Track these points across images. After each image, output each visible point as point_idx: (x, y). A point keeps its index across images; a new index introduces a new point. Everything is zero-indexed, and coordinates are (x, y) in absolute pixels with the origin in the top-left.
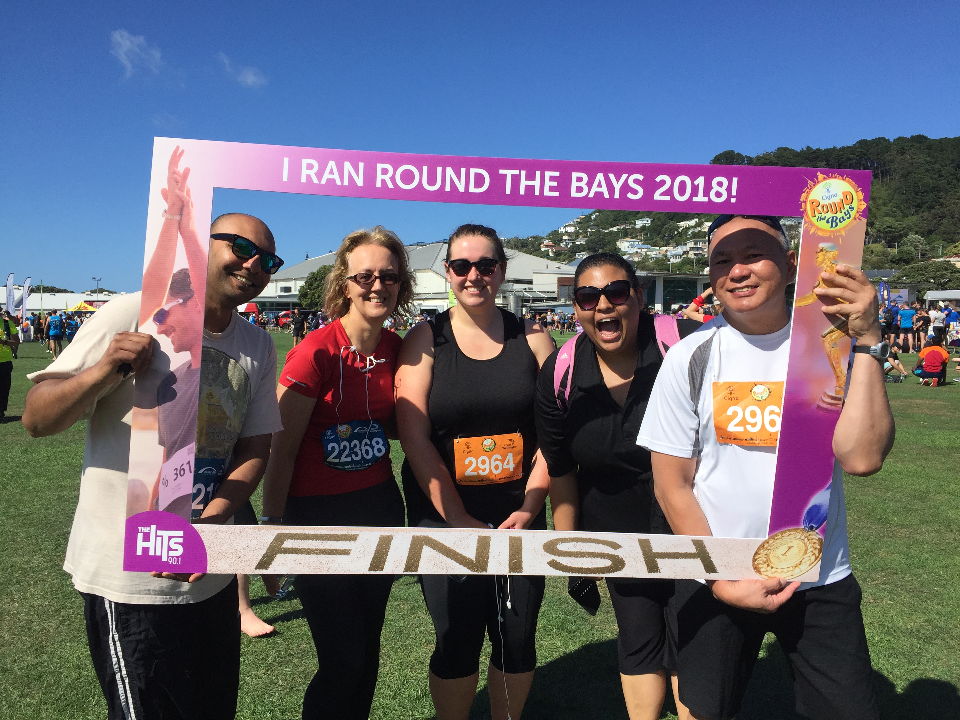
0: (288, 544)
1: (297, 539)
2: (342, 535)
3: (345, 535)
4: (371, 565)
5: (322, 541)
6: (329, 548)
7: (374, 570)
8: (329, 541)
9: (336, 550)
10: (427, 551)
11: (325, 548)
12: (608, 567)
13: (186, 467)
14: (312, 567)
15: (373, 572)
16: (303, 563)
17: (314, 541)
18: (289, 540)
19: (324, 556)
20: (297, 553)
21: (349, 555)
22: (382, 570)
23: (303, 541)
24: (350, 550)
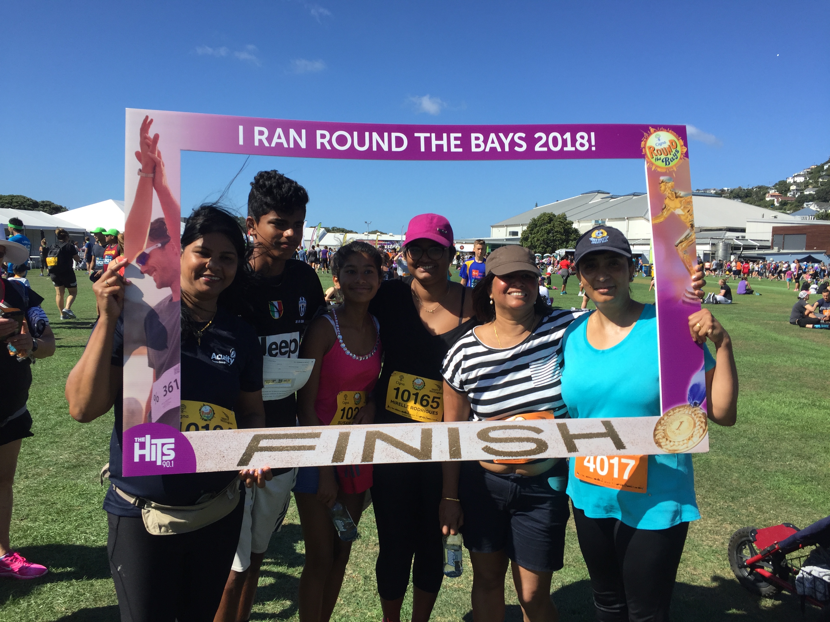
0: (263, 444)
1: (271, 439)
2: (308, 434)
3: (311, 433)
4: (333, 457)
5: (291, 440)
6: (298, 445)
7: (337, 462)
8: (297, 439)
9: (303, 446)
10: (379, 444)
11: (294, 445)
12: (534, 449)
13: (174, 385)
14: (284, 461)
15: (335, 464)
16: (276, 459)
17: (285, 440)
18: (264, 440)
19: (294, 452)
20: (271, 451)
21: (314, 450)
22: (343, 461)
23: (276, 440)
24: (315, 446)
